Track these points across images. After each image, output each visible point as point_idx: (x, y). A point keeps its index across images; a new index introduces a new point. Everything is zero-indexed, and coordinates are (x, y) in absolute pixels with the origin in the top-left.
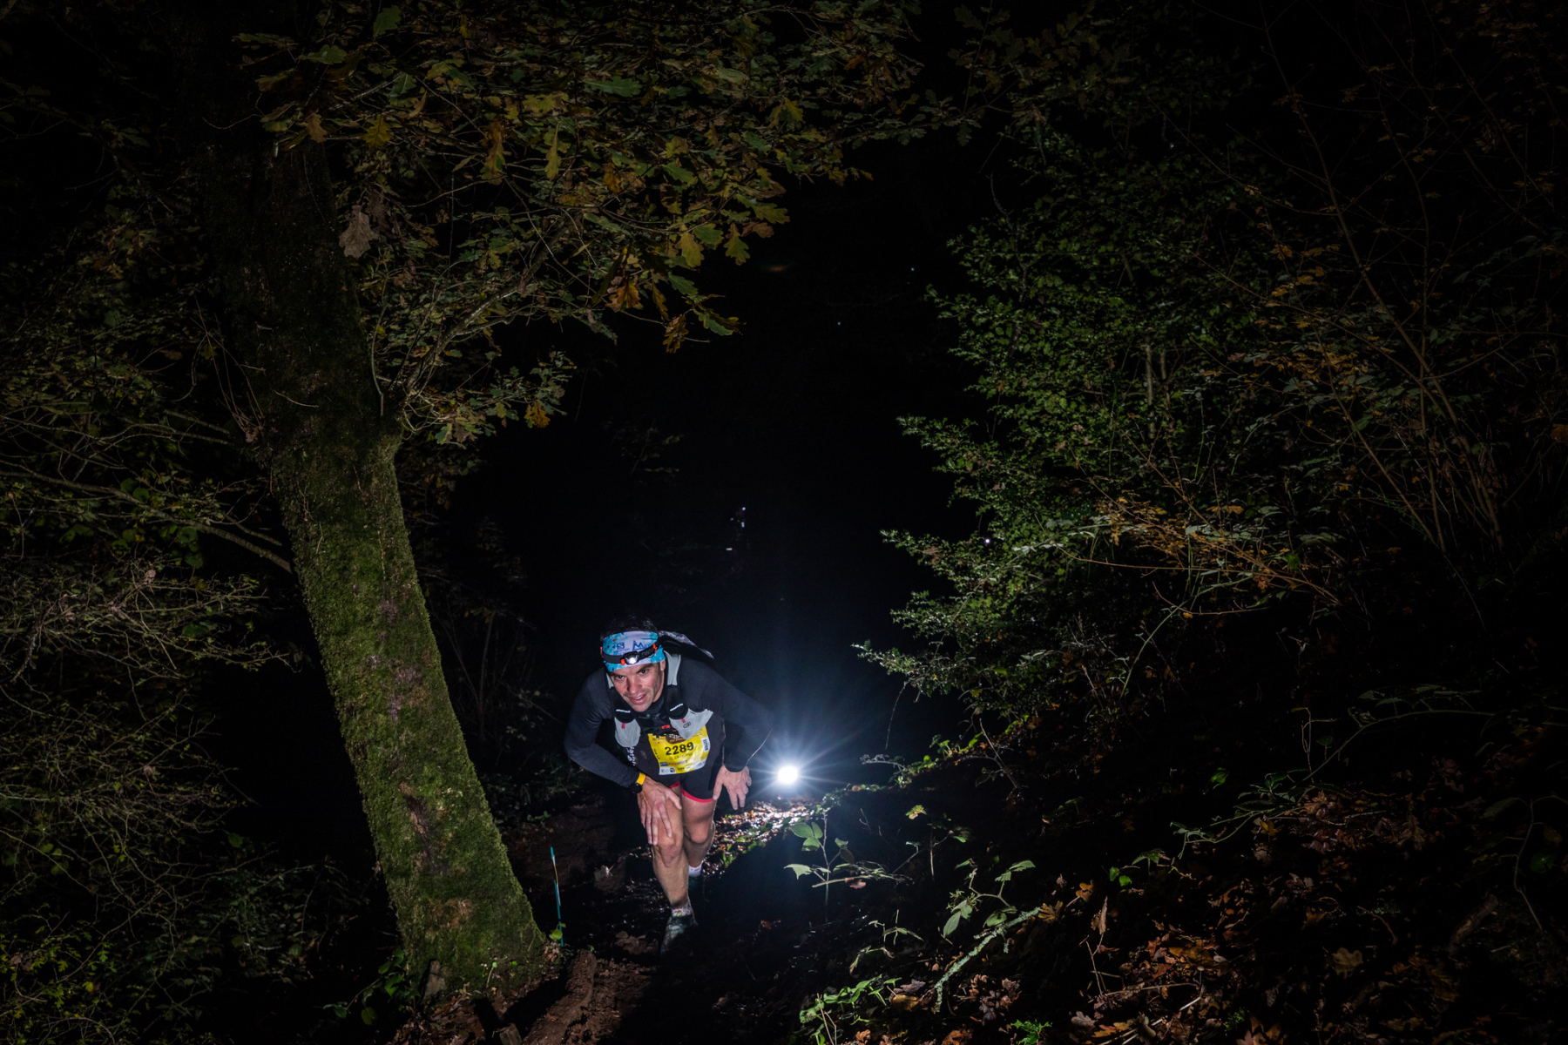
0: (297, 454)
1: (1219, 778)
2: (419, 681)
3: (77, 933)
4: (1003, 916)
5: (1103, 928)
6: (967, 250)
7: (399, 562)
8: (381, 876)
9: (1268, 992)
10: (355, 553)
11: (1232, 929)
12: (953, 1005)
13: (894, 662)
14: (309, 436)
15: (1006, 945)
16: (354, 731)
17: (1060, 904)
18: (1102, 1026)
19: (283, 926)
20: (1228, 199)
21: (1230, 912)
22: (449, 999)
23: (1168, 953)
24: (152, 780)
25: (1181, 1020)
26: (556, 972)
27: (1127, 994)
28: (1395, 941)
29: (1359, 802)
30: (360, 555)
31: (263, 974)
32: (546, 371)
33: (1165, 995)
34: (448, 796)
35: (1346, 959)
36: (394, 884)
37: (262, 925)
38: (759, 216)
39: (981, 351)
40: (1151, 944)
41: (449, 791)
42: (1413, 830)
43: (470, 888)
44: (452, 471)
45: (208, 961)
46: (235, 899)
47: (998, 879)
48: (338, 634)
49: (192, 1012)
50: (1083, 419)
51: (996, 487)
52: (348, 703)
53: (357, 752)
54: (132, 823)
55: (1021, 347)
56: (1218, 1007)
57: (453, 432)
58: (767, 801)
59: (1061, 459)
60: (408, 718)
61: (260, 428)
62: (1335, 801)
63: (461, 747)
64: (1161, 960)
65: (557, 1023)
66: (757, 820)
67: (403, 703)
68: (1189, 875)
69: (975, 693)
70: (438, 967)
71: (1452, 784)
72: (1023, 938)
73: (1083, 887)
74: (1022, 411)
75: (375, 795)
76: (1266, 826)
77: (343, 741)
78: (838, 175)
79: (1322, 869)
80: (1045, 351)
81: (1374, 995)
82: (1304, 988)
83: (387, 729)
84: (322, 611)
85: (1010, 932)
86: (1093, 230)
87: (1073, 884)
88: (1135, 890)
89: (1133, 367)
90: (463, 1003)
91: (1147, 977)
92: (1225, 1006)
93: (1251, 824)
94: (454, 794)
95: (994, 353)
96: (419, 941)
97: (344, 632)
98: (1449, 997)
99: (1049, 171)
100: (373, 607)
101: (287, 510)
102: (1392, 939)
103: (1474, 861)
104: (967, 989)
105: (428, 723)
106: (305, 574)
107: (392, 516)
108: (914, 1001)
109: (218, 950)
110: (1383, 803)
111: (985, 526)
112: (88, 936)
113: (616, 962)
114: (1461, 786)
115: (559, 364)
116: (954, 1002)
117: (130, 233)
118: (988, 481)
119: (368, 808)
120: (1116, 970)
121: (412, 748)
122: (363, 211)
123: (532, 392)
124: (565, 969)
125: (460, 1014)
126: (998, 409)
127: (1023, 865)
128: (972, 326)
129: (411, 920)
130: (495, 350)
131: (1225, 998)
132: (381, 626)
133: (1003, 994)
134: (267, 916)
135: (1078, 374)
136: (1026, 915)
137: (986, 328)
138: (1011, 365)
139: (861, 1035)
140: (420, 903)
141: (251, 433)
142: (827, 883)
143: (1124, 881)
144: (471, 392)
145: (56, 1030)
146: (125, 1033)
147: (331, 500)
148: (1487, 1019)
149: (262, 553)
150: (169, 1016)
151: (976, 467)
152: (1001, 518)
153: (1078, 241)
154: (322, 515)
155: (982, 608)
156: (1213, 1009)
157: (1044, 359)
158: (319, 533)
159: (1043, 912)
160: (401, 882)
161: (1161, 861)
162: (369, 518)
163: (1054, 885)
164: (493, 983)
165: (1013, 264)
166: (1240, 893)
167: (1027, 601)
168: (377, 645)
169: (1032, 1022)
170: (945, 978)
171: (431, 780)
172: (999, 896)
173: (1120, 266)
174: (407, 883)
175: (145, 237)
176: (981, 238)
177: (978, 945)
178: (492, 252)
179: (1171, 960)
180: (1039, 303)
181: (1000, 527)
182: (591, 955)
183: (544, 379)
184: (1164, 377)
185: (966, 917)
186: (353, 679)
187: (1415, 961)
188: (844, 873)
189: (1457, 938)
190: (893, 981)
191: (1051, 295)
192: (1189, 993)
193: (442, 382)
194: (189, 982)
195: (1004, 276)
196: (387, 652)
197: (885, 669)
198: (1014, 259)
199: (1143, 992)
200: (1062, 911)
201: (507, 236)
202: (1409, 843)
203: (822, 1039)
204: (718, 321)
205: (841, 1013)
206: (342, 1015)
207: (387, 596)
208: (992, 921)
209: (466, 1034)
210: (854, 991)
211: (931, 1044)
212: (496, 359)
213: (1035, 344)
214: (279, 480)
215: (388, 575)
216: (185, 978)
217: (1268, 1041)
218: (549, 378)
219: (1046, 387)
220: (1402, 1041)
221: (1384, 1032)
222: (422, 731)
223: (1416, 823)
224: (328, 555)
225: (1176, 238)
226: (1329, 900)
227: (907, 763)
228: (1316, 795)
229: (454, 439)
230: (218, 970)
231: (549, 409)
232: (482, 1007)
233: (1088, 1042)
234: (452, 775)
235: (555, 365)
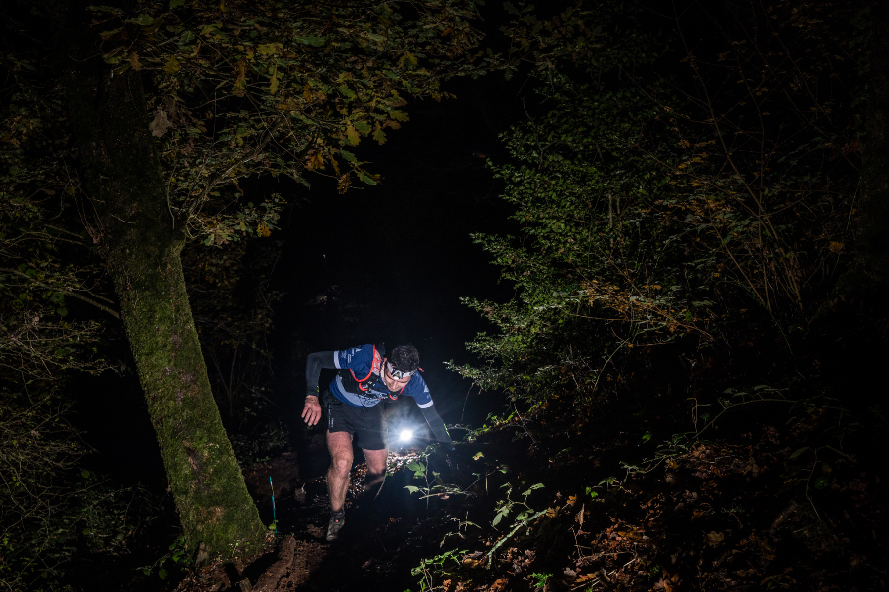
0: (124, 251)
1: (647, 437)
2: (194, 382)
4: (527, 515)
5: (582, 521)
6: (510, 140)
7: (183, 313)
8: (171, 493)
9: (672, 556)
10: (157, 308)
11: (653, 521)
12: (497, 565)
13: (467, 372)
14: (130, 241)
15: (528, 531)
16: (155, 410)
17: (558, 508)
18: (581, 576)
19: (113, 523)
20: (655, 113)
21: (652, 511)
22: (210, 564)
23: (618, 534)
24: (36, 439)
25: (624, 572)
26: (272, 548)
27: (594, 557)
28: (742, 526)
29: (723, 450)
30: (160, 309)
31: (101, 550)
32: (269, 205)
33: (616, 558)
34: (210, 448)
35: (715, 537)
36: (179, 499)
37: (101, 522)
38: (392, 117)
39: (517, 197)
40: (608, 530)
41: (211, 445)
42: (752, 465)
43: (223, 501)
44: (214, 261)
45: (69, 543)
46: (85, 507)
47: (524, 494)
48: (147, 354)
49: (59, 573)
50: (574, 235)
51: (525, 273)
52: (152, 394)
53: (157, 422)
54: (24, 463)
55: (539, 195)
56: (645, 565)
57: (215, 239)
59: (561, 258)
60: (187, 403)
61: (102, 235)
62: (710, 450)
63: (218, 419)
64: (614, 539)
65: (272, 577)
67: (185, 394)
68: (630, 491)
69: (512, 389)
70: (204, 546)
71: (773, 440)
72: (537, 526)
73: (571, 498)
74: (539, 231)
75: (168, 447)
76: (672, 464)
77: (149, 416)
78: (437, 96)
79: (702, 488)
80: (553, 197)
81: (729, 557)
82: (692, 553)
83: (175, 409)
84: (138, 341)
85: (530, 524)
86: (580, 130)
87: (565, 497)
88: (600, 500)
89: (602, 207)
90: (218, 566)
91: (605, 548)
92: (648, 564)
93: (664, 463)
94: (214, 446)
95: (524, 198)
96: (193, 531)
97: (150, 354)
98: (770, 558)
99: (556, 96)
100: (167, 339)
101: (117, 283)
103: (785, 483)
104: (506, 556)
105: (199, 406)
106: (127, 319)
107: (179, 287)
108: (476, 563)
109: (74, 537)
110: (736, 451)
111: (520, 296)
113: (307, 542)
114: (778, 441)
115: (277, 200)
116: (498, 563)
117: (25, 121)
118: (520, 270)
119: (164, 454)
120: (588, 544)
121: (191, 420)
122: (163, 110)
123: (261, 217)
124: (278, 546)
125: (217, 572)
126: (526, 230)
127: (538, 486)
128: (512, 182)
129: (188, 519)
130: (240, 192)
131: (649, 559)
132: (172, 350)
133: (526, 559)
134: (104, 517)
135: (571, 210)
136: (539, 514)
137: (520, 183)
138: (534, 205)
139: (446, 582)
140: (194, 509)
141: (96, 238)
142: (428, 496)
143: (594, 494)
144: (225, 216)
146: (19, 586)
147: (143, 277)
148: (790, 569)
149: (102, 307)
150: (45, 575)
151: (513, 262)
152: (527, 291)
153: (572, 136)
154: (138, 286)
155: (516, 341)
156: (642, 565)
157: (552, 201)
158: (136, 296)
159: (549, 512)
160: (183, 497)
161: (614, 483)
162: (166, 288)
163: (555, 497)
164: (236, 554)
165: (535, 148)
166: (658, 501)
167: (541, 338)
168: (170, 361)
169: (542, 574)
170: (493, 550)
171: (201, 438)
172: (524, 503)
173: (595, 150)
174: (186, 497)
175: (34, 123)
176: (518, 133)
177: (512, 531)
178: (238, 136)
179: (619, 539)
180: (550, 170)
181: (527, 296)
182: (292, 538)
183: (268, 209)
184: (619, 212)
185: (505, 515)
186: (156, 380)
187: (752, 538)
188: (437, 491)
189: (775, 525)
190: (464, 552)
191: (556, 166)
192: (628, 557)
193: (209, 210)
194: (57, 555)
195: (530, 154)
196: (175, 365)
197: (462, 376)
198: (536, 145)
199: (604, 557)
200: (559, 512)
201: (247, 127)
202: (750, 473)
203: (424, 585)
204: (368, 176)
205: (435, 570)
206: (147, 574)
207: (176, 333)
208: (520, 517)
209: (220, 583)
210: (442, 557)
211: (485, 587)
212: (240, 197)
213: (547, 193)
214: (113, 265)
215: (176, 321)
216: (55, 553)
217: (672, 583)
218: (271, 208)
219: (553, 218)
220: (745, 582)
221: (735, 577)
222: (195, 411)
223: (754, 462)
224: (141, 309)
225: (626, 135)
226: (706, 505)
227: (473, 429)
228: (700, 446)
229: (216, 243)
230: (74, 548)
231: (271, 227)
232: (229, 568)
233: (573, 585)
234: (213, 435)
235: (274, 201)
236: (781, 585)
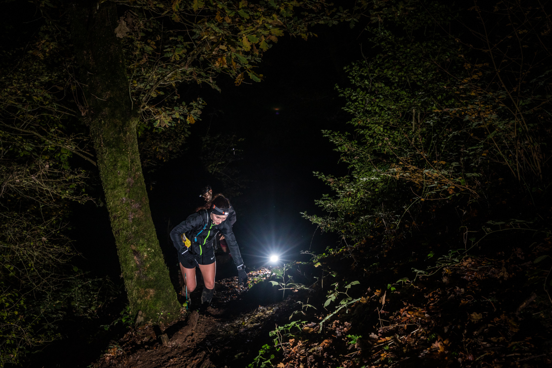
0: (100, 121)
1: (430, 255)
2: (140, 208)
3: (13, 293)
4: (347, 301)
5: (384, 302)
6: (351, 71)
7: (136, 164)
8: (122, 278)
9: (445, 327)
10: (119, 159)
11: (433, 305)
12: (326, 331)
13: (314, 220)
14: (105, 115)
15: (347, 310)
16: (115, 225)
17: (368, 297)
18: (381, 338)
19: (90, 299)
20: (447, 57)
21: (432, 299)
22: (144, 325)
23: (407, 313)
24: (45, 243)
25: (411, 337)
26: (184, 318)
27: (391, 327)
28: (495, 310)
29: (483, 262)
30: (121, 160)
31: (81, 315)
32: (195, 104)
33: (406, 328)
34: (148, 251)
35: (476, 316)
36: (127, 282)
37: (82, 298)
38: (272, 33)
39: (354, 109)
40: (401, 310)
41: (149, 249)
42: (504, 272)
43: (155, 285)
45: (62, 309)
46: (73, 288)
47: (346, 287)
48: (112, 189)
49: (54, 327)
50: (389, 136)
51: (356, 158)
52: (114, 214)
53: (116, 233)
54: (37, 257)
55: (368, 108)
56: (425, 333)
57: (160, 123)
58: (266, 267)
59: (380, 150)
60: (135, 221)
61: (87, 111)
62: (475, 261)
63: (154, 234)
64: (405, 316)
65: (182, 335)
66: (262, 274)
67: (134, 216)
68: (417, 287)
69: (343, 231)
70: (141, 313)
71: (520, 256)
72: (354, 308)
73: (377, 291)
74: (367, 132)
75: (122, 249)
76: (448, 271)
77: (111, 228)
78: (304, 36)
79: (468, 286)
80: (377, 110)
81: (486, 329)
82: (459, 327)
83: (127, 225)
84: (106, 180)
85: (349, 306)
86: (397, 67)
87: (374, 290)
88: (397, 292)
89: (408, 117)
90: (149, 326)
91: (399, 322)
92: (428, 333)
93: (442, 270)
94: (151, 250)
95: (358, 110)
96: (135, 303)
97: (114, 188)
98: (516, 330)
99: (382, 44)
100: (125, 180)
101: (95, 142)
102: (494, 309)
103: (529, 279)
104: (332, 326)
105: (142, 224)
106: (101, 165)
107: (134, 147)
108: (312, 330)
109: (66, 306)
110: (493, 263)
111: (351, 173)
112: (17, 295)
113: (206, 316)
114: (523, 257)
115: (200, 102)
116: (326, 330)
117: (48, 43)
118: (352, 155)
119: (119, 253)
120: (388, 319)
121: (136, 233)
122: (124, 20)
123: (189, 111)
124: (187, 317)
125: (148, 330)
126: (358, 130)
127: (356, 282)
128: (351, 100)
129: (132, 295)
130: (178, 96)
131: (428, 330)
132: (128, 186)
133: (344, 327)
134: (85, 296)
135: (388, 119)
136: (355, 301)
137: (355, 101)
138: (364, 114)
139: (291, 340)
140: (136, 289)
141: (84, 112)
142: (284, 289)
143: (393, 289)
144: (167, 108)
145: (4, 328)
146: (29, 331)
147: (112, 139)
148: (530, 338)
149: (86, 158)
150: (46, 327)
151: (348, 150)
152: (356, 170)
153: (391, 70)
154: (108, 144)
155: (348, 201)
156: (423, 333)
157: (376, 113)
158: (106, 151)
159: (362, 300)
160: (130, 281)
161: (407, 282)
162: (125, 147)
163: (366, 291)
164: (161, 320)
165: (367, 78)
166: (436, 293)
167: (364, 201)
168: (126, 194)
169: (355, 335)
170: (324, 321)
171: (143, 245)
172: (346, 293)
173: (405, 81)
174: (132, 281)
175: (53, 45)
176: (356, 67)
177: (336, 310)
178: (176, 53)
179: (409, 316)
180: (375, 93)
181: (356, 173)
182: (197, 313)
183: (195, 107)
184: (419, 122)
185: (333, 300)
186: (116, 206)
187: (503, 317)
188: (290, 286)
189: (520, 309)
190: (304, 322)
191: (380, 90)
192: (415, 327)
193: (157, 102)
194: (55, 316)
195: (363, 82)
196: (129, 197)
197: (311, 222)
198: (368, 75)
199: (397, 327)
200: (369, 300)
201: (182, 48)
202: (502, 277)
203: (277, 342)
204: (255, 75)
205: (284, 333)
206: (107, 329)
207: (130, 176)
208: (342, 302)
209: (149, 337)
210: (290, 325)
211: (317, 344)
212: (178, 99)
213: (373, 108)
214: (93, 131)
215: (131, 169)
216: (53, 314)
217: (444, 345)
218: (196, 106)
219: (376, 123)
220: (496, 345)
221: (489, 342)
222: (140, 226)
223: (505, 270)
224: (109, 159)
225: (427, 71)
226: (470, 297)
227: (317, 254)
228: (468, 259)
229: (160, 126)
230: (65, 313)
231: (196, 118)
232: (156, 328)
233: (376, 344)
234: (151, 244)
235: (199, 103)
236: (523, 348)
